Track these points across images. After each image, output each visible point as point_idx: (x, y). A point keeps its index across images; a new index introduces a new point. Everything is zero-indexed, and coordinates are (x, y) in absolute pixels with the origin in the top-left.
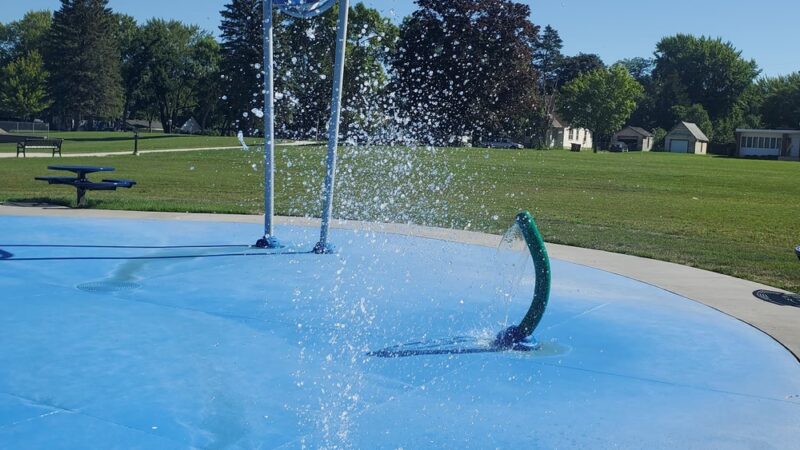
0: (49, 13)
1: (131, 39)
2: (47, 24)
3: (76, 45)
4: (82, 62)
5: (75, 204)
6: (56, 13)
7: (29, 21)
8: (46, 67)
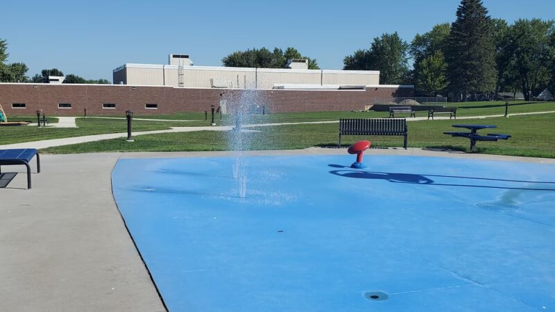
0: (448, 24)
1: (503, 36)
2: (447, 32)
3: (465, 44)
4: (470, 54)
5: (468, 150)
6: (453, 23)
7: (436, 31)
8: (446, 61)
